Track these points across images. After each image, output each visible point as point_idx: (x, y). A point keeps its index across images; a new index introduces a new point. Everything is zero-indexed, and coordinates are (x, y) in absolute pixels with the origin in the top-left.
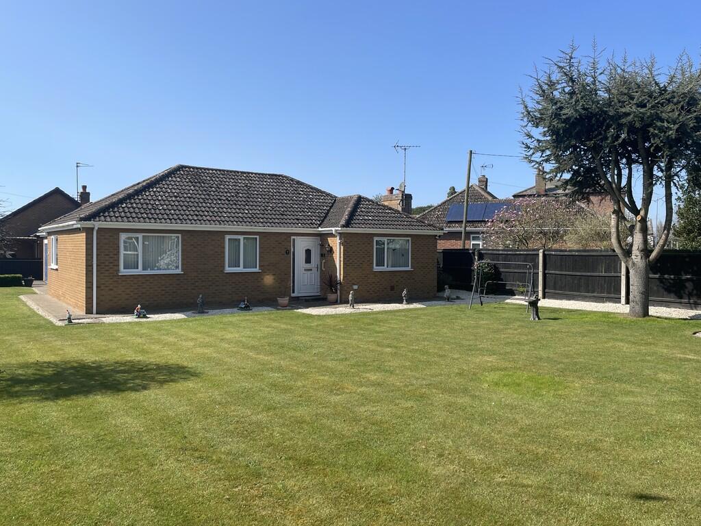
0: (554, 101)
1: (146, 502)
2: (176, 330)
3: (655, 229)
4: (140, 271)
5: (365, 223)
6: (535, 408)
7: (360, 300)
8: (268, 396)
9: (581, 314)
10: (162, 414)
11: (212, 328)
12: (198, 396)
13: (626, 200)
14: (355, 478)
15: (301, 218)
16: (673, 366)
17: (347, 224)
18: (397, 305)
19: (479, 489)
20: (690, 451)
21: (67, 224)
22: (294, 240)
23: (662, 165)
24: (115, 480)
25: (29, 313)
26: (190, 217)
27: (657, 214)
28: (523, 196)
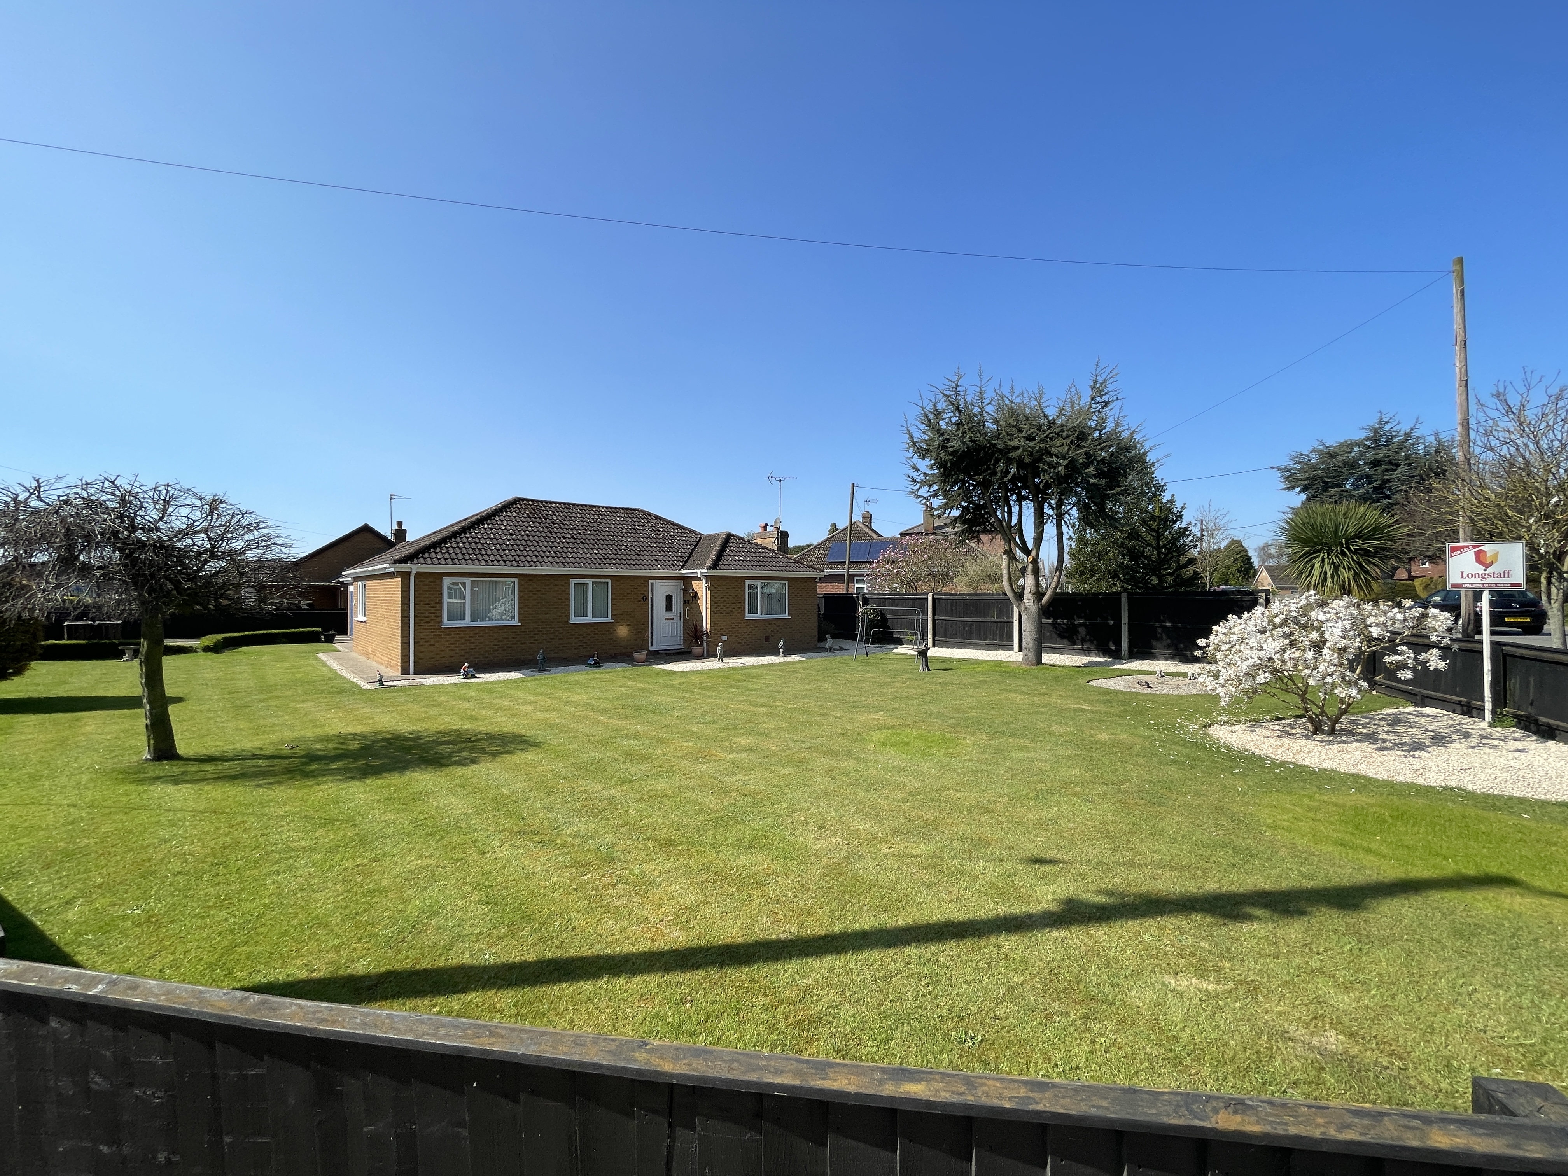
0: (940, 432)
1: (475, 897)
2: (511, 692)
3: (1047, 571)
4: (467, 623)
5: (736, 564)
6: (925, 769)
7: (730, 652)
8: (622, 766)
9: (972, 664)
10: (495, 792)
11: (556, 688)
12: (538, 770)
13: (1017, 539)
14: (725, 858)
15: (660, 558)
16: (1067, 717)
17: (715, 566)
18: (773, 658)
19: (863, 863)
20: (1085, 809)
21: (377, 567)
22: (652, 584)
23: (1053, 502)
24: (437, 873)
25: (330, 675)
26: (528, 558)
27: (1048, 554)
28: (911, 534)
